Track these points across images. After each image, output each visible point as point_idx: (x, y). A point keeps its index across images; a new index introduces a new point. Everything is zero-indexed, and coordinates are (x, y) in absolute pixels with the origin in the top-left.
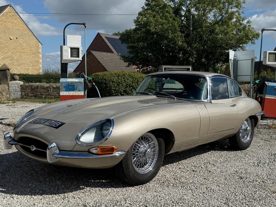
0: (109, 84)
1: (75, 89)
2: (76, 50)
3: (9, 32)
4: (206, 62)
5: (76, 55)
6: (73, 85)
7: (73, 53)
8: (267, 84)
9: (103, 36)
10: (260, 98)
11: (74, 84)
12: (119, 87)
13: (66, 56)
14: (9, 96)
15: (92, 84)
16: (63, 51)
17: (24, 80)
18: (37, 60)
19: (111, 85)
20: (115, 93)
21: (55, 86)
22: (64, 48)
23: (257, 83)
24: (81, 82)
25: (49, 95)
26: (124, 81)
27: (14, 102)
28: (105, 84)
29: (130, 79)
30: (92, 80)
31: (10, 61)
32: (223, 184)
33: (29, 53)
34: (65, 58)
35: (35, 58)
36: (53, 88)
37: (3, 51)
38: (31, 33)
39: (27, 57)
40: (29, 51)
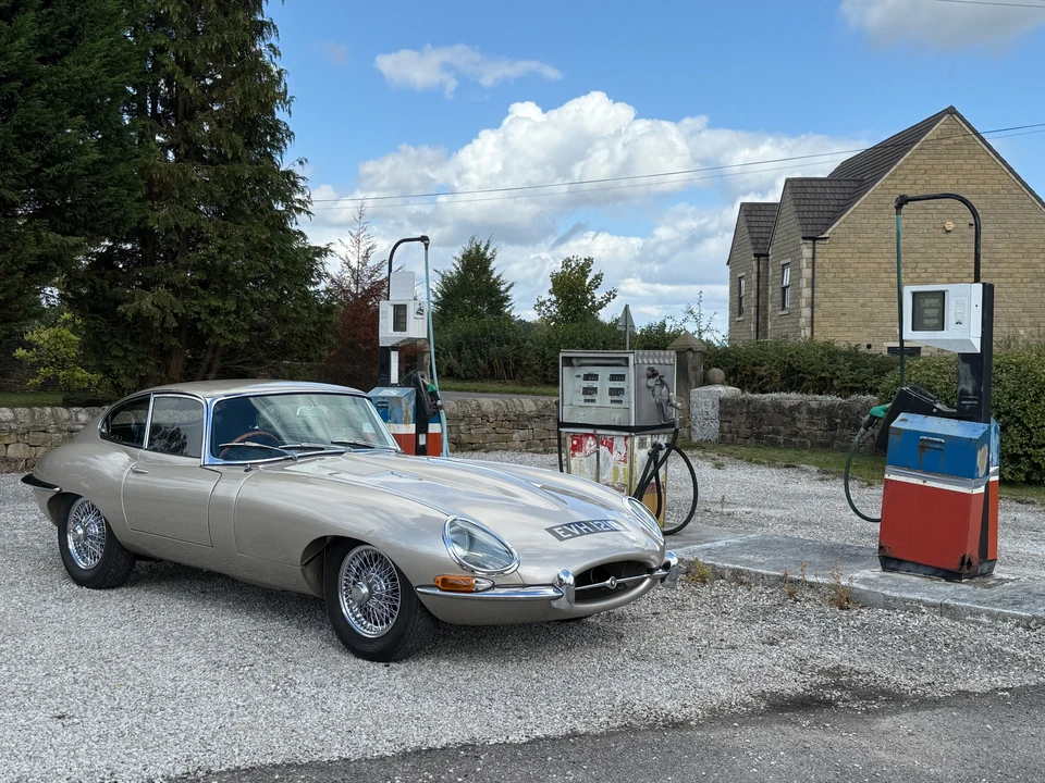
25: (796, 434)
36: (811, 410)
38: (1029, 201)
39: (1011, 290)
40: (1023, 270)
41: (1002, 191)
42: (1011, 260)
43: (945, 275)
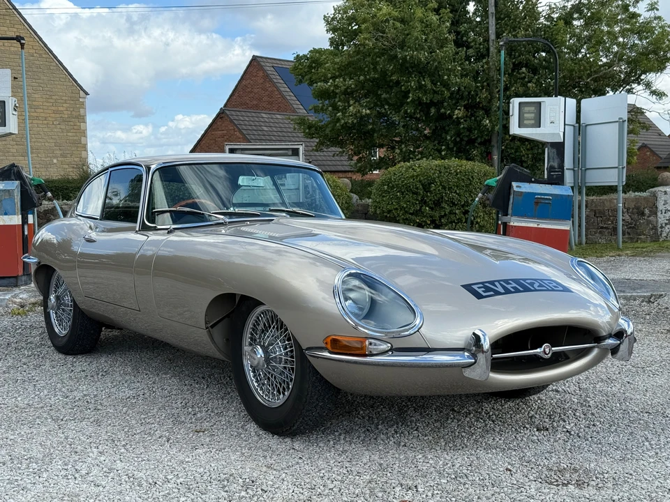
8: (517, 187)
9: (268, 64)
10: (502, 227)
24: (9, 190)
33: (50, 119)
35: (70, 134)
38: (55, 64)
42: (45, 107)
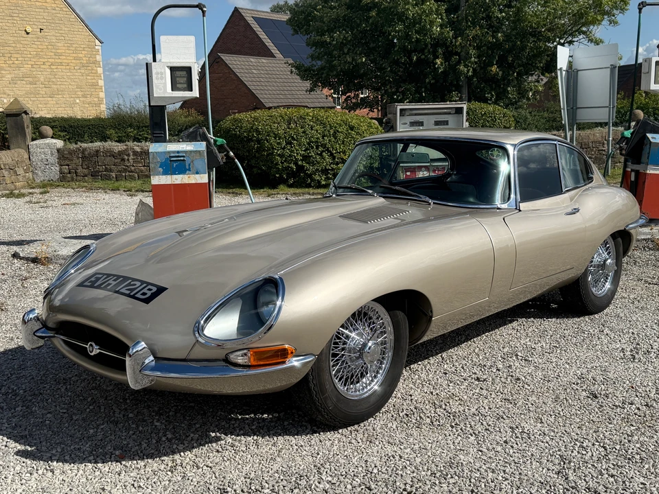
0: (267, 141)
1: (187, 167)
2: (185, 73)
3: (21, 15)
4: (501, 73)
5: (185, 86)
6: (182, 158)
7: (178, 79)
8: (653, 138)
9: (248, 15)
10: (633, 174)
11: (184, 156)
12: (292, 147)
13: (160, 90)
14: (31, 177)
15: (227, 156)
16: (152, 76)
17: (66, 131)
18: (94, 81)
19: (271, 144)
20: (281, 162)
21: (138, 149)
22: (155, 68)
23: (627, 138)
24: (199, 151)
25: (125, 171)
26: (304, 132)
27: (45, 192)
28: (259, 141)
29: (318, 127)
30: (226, 146)
31: (28, 86)
32: (551, 415)
33: (71, 64)
34: (157, 93)
35: (88, 77)
36: (135, 153)
37: (11, 62)
38: (73, 17)
39: (69, 74)
40: (73, 61)
41: (57, 9)
42: (67, 55)
43: (29, 62)
